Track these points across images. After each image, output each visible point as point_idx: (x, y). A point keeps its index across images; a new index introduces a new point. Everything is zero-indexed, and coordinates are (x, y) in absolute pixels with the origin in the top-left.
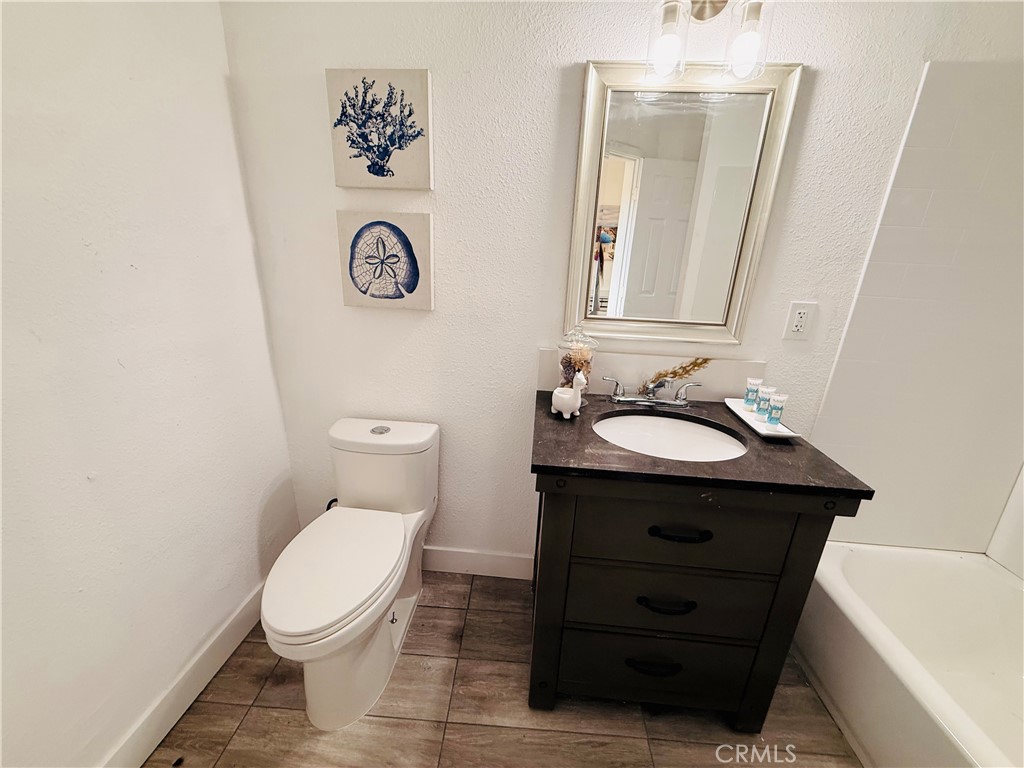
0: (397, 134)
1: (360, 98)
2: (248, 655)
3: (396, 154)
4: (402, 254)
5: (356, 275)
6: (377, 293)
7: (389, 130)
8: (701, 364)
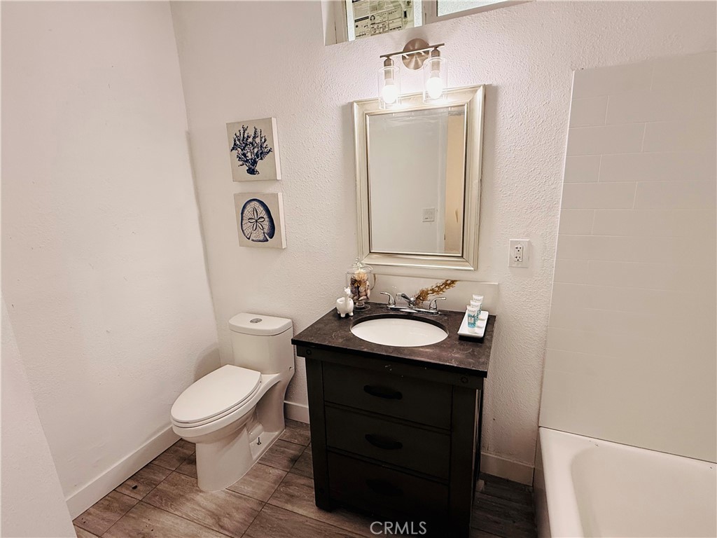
0: (260, 152)
1: (242, 136)
2: (180, 447)
3: (260, 162)
4: (266, 216)
5: (244, 229)
6: (255, 239)
7: (256, 150)
8: (450, 284)
